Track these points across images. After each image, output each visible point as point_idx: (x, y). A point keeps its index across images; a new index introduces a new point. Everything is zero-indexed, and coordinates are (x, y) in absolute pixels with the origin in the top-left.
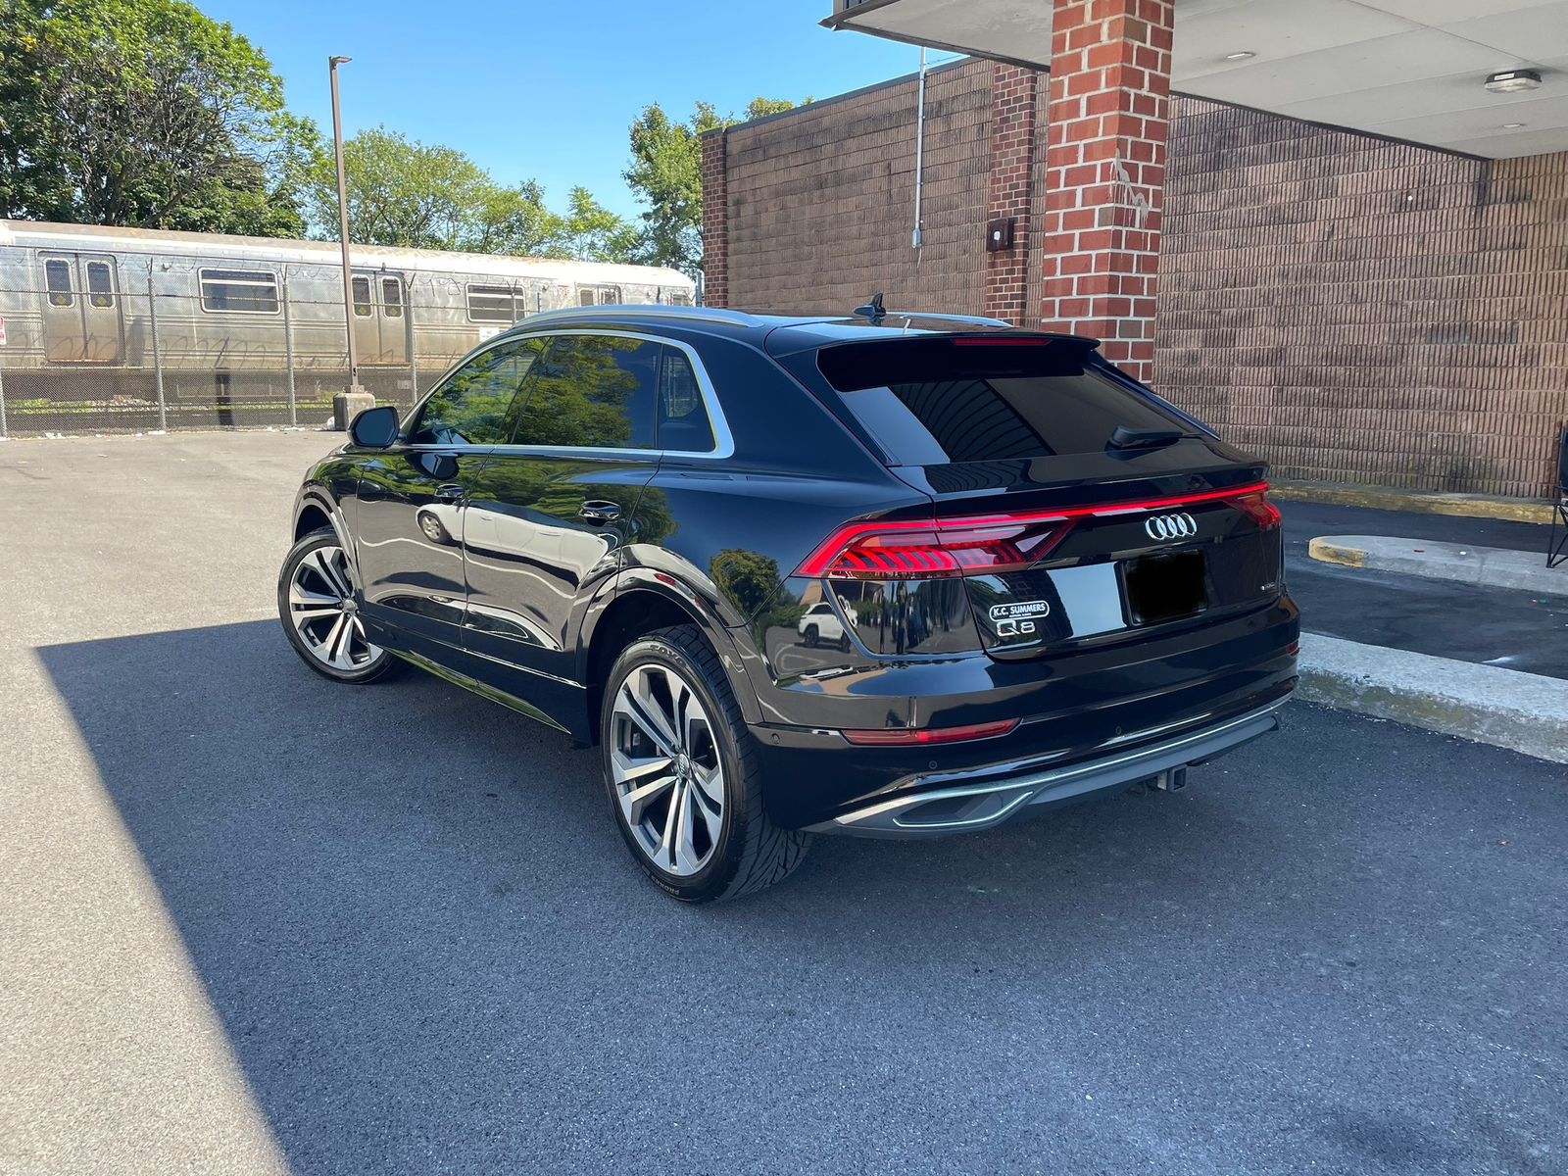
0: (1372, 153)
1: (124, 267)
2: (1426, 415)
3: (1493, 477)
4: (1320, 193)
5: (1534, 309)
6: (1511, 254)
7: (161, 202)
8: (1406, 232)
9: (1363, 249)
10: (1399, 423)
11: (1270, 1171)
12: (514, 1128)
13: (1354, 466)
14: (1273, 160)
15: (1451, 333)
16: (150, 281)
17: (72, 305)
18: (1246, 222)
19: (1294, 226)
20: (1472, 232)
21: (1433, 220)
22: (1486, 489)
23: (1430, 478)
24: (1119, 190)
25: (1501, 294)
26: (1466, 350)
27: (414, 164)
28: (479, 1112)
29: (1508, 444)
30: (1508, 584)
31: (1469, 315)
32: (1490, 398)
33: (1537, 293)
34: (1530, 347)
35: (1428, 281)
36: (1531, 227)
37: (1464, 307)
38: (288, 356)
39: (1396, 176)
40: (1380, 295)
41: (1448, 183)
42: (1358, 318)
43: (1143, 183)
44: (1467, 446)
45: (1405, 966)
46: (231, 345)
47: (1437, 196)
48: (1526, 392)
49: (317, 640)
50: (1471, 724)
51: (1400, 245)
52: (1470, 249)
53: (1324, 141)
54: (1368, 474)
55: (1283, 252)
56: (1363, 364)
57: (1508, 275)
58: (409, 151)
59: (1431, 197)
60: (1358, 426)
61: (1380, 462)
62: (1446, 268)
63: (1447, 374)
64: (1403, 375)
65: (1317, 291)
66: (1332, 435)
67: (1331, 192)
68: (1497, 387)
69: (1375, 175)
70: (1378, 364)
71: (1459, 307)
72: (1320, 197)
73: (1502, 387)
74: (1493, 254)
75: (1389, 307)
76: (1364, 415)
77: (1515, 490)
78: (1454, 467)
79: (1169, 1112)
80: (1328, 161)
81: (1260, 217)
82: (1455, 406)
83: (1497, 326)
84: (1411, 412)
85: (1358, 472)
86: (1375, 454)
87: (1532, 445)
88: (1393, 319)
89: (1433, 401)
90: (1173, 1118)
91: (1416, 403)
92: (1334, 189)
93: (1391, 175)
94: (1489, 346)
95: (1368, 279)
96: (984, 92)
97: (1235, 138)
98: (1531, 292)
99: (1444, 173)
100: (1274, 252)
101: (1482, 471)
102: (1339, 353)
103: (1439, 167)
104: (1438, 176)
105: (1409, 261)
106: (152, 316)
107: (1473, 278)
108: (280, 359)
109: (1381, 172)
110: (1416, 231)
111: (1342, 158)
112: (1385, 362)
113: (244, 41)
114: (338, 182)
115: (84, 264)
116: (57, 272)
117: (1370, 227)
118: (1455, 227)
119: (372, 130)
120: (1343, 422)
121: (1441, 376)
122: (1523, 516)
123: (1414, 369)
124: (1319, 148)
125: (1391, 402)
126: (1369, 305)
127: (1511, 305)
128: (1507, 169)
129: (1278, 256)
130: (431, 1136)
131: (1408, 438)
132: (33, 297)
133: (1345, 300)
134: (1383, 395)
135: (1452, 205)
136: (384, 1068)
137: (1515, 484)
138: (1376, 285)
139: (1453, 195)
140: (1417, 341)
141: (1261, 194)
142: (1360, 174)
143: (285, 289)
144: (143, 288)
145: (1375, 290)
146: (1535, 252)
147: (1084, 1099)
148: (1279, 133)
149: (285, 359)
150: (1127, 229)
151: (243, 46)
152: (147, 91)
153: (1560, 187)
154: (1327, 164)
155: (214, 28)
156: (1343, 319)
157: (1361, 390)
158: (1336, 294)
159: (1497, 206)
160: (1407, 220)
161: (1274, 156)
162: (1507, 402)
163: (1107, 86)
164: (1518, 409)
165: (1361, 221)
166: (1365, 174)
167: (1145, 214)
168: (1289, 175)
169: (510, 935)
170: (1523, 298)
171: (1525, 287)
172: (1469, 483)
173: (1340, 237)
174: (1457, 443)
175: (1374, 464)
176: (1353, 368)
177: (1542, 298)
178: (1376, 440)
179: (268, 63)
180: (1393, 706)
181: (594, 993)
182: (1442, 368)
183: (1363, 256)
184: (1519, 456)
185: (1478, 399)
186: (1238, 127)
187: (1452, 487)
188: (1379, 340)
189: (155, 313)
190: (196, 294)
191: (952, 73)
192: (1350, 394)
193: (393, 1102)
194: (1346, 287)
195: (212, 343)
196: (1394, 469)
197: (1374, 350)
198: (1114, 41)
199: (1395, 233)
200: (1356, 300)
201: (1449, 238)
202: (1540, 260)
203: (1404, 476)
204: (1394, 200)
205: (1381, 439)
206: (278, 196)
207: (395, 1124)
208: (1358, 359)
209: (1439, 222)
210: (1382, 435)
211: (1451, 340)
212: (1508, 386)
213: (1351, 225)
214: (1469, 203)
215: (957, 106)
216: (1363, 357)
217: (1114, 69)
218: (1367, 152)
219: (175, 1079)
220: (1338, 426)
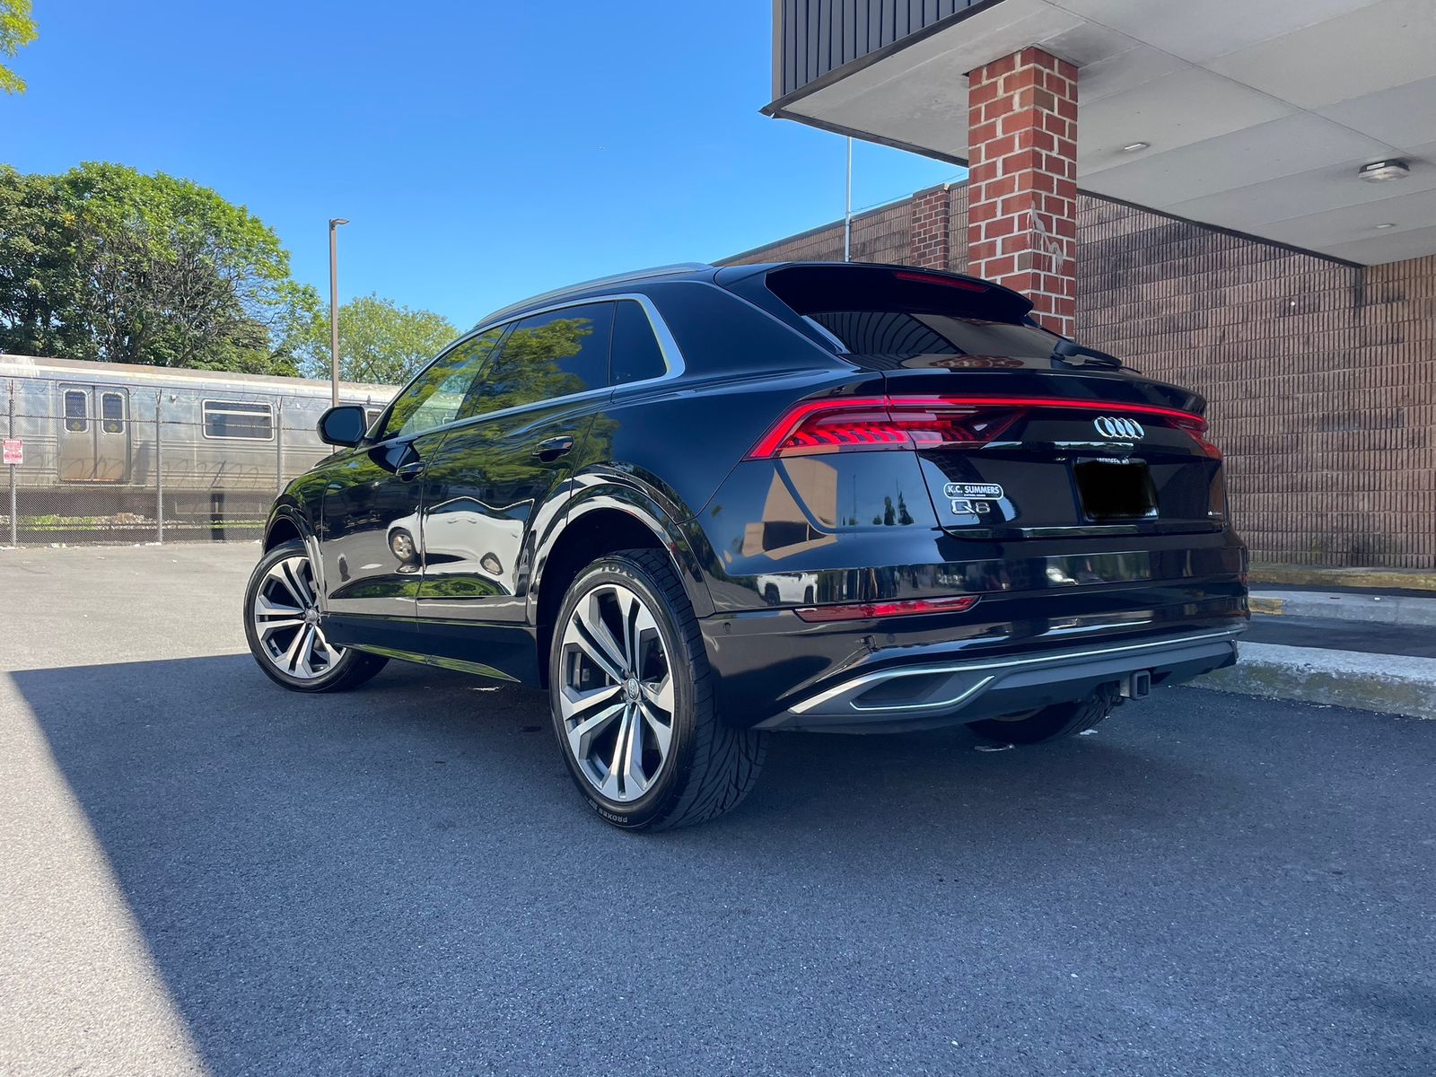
0: (1254, 266)
1: (136, 397)
2: (1325, 496)
3: (1393, 551)
4: (1210, 304)
5: (1417, 395)
6: (1390, 349)
7: (176, 357)
8: (1291, 333)
9: (1253, 350)
10: (1299, 504)
11: (1286, 1032)
12: (444, 1002)
13: (1261, 546)
14: (1165, 278)
15: (1341, 421)
16: (158, 409)
17: (87, 430)
18: (1144, 332)
19: (1188, 333)
20: (1352, 330)
21: (1316, 322)
22: (1387, 563)
23: (1334, 555)
24: (1036, 238)
25: (1384, 384)
26: (1356, 437)
27: (401, 326)
28: (406, 989)
29: (1404, 520)
30: (1425, 622)
31: (1357, 404)
32: (1383, 479)
33: (1418, 382)
34: (1416, 430)
35: (1316, 376)
36: (1407, 324)
37: (1351, 397)
38: (278, 478)
39: (1278, 285)
40: (1272, 390)
41: (1327, 288)
42: (1253, 411)
43: (1057, 234)
44: (1366, 524)
45: (1395, 873)
46: (227, 467)
47: (1317, 301)
48: (1416, 471)
49: (279, 651)
50: (1417, 701)
51: (1287, 345)
52: (1352, 346)
53: (1210, 259)
54: (1275, 553)
55: (1180, 356)
56: (1261, 452)
57: (1389, 367)
58: (397, 315)
59: (1312, 302)
60: (1261, 509)
61: (1284, 542)
62: (1331, 363)
63: (1340, 458)
64: (1300, 461)
65: (1213, 390)
66: (1238, 518)
67: (1220, 302)
68: (1389, 468)
69: (1259, 285)
70: (1275, 452)
71: (1346, 397)
72: (1210, 307)
73: (1394, 467)
74: (1373, 349)
75: (1281, 400)
76: (1266, 499)
77: (1415, 563)
78: (1355, 543)
79: (1165, 987)
80: (1215, 275)
81: (1156, 328)
82: (1350, 488)
83: (1384, 412)
84: (1310, 494)
85: (1265, 552)
86: (1280, 534)
87: (1427, 520)
88: (1286, 411)
89: (1330, 483)
90: (1170, 992)
91: (1314, 485)
92: (1223, 299)
93: (1273, 285)
94: (1377, 431)
95: (1260, 377)
96: (903, 233)
97: (1129, 260)
98: (1412, 381)
99: (1322, 280)
100: (1171, 357)
101: (1382, 546)
102: (1238, 444)
103: (1317, 275)
104: (1317, 283)
105: (1296, 360)
106: (158, 441)
107: (1357, 370)
108: (271, 480)
109: (1264, 283)
110: (1301, 332)
111: (1228, 272)
112: (1282, 450)
113: (257, 222)
114: (332, 341)
115: (100, 395)
116: (75, 401)
117: (1258, 331)
118: (1336, 327)
119: (365, 298)
120: (1247, 506)
121: (1335, 460)
122: (1426, 585)
123: (1309, 455)
124: (1206, 265)
125: (1290, 486)
126: (1262, 400)
127: (1394, 394)
128: (1380, 274)
129: (1175, 360)
130: (351, 1009)
131: (1309, 519)
132: (51, 423)
133: (1240, 396)
134: (1282, 480)
135: (1332, 308)
136: (306, 956)
137: (1415, 557)
138: (1267, 382)
139: (1332, 299)
140: (1310, 430)
141: (1156, 307)
142: (1245, 286)
143: (279, 418)
144: (151, 415)
145: (1267, 386)
146: (1412, 346)
147: (1069, 976)
148: (1169, 255)
149: (276, 481)
150: (1045, 273)
151: (256, 225)
152: (169, 260)
153: (1430, 287)
154: (1214, 278)
155: (232, 210)
156: (1240, 413)
157: (1261, 476)
158: (1231, 391)
159: (1373, 307)
160: (1291, 323)
161: (1165, 274)
162: (1399, 481)
163: (1021, 147)
164: (1410, 488)
165: (1249, 326)
166: (1250, 285)
167: (1061, 262)
168: (1181, 290)
169: (451, 857)
170: (1405, 387)
171: (1406, 376)
172: (1371, 559)
173: (1231, 341)
174: (1356, 521)
175: (1280, 544)
176: (1252, 456)
177: (1423, 386)
178: (1280, 521)
179: (277, 240)
180: (1336, 692)
181: (536, 899)
182: (1336, 453)
183: (1253, 357)
184: (1415, 530)
185: (1372, 479)
186: (1132, 251)
187: (1355, 562)
188: (1274, 430)
189: (161, 438)
190: (199, 421)
191: (874, 219)
192: (1252, 480)
193: (313, 982)
194: (1239, 385)
195: (210, 465)
196: (1299, 548)
197: (1271, 439)
198: (1025, 108)
199: (1281, 335)
200: (1251, 396)
201: (1331, 337)
202: (1418, 352)
203: (1309, 553)
204: (1278, 306)
205: (1284, 521)
206: (279, 353)
207: (313, 999)
208: (1256, 448)
209: (1321, 324)
210: (1285, 516)
211: (1342, 428)
212: (1399, 467)
213: (1240, 329)
214: (1348, 305)
215: (879, 246)
216: (1261, 447)
217: (1026, 132)
218: (1250, 266)
219: (80, 965)
220: (1243, 509)
